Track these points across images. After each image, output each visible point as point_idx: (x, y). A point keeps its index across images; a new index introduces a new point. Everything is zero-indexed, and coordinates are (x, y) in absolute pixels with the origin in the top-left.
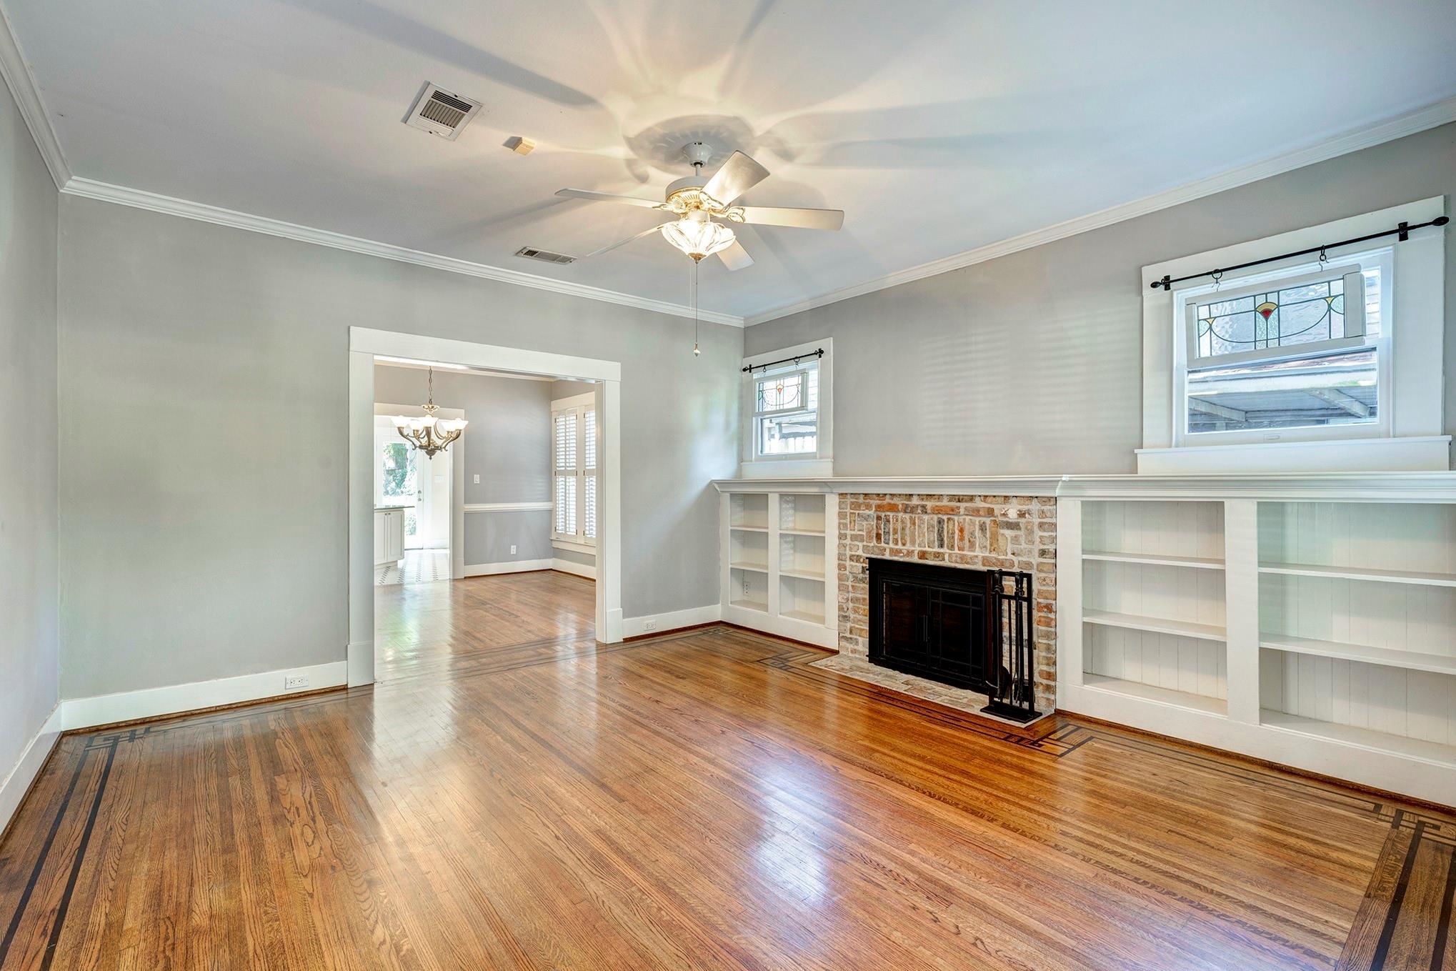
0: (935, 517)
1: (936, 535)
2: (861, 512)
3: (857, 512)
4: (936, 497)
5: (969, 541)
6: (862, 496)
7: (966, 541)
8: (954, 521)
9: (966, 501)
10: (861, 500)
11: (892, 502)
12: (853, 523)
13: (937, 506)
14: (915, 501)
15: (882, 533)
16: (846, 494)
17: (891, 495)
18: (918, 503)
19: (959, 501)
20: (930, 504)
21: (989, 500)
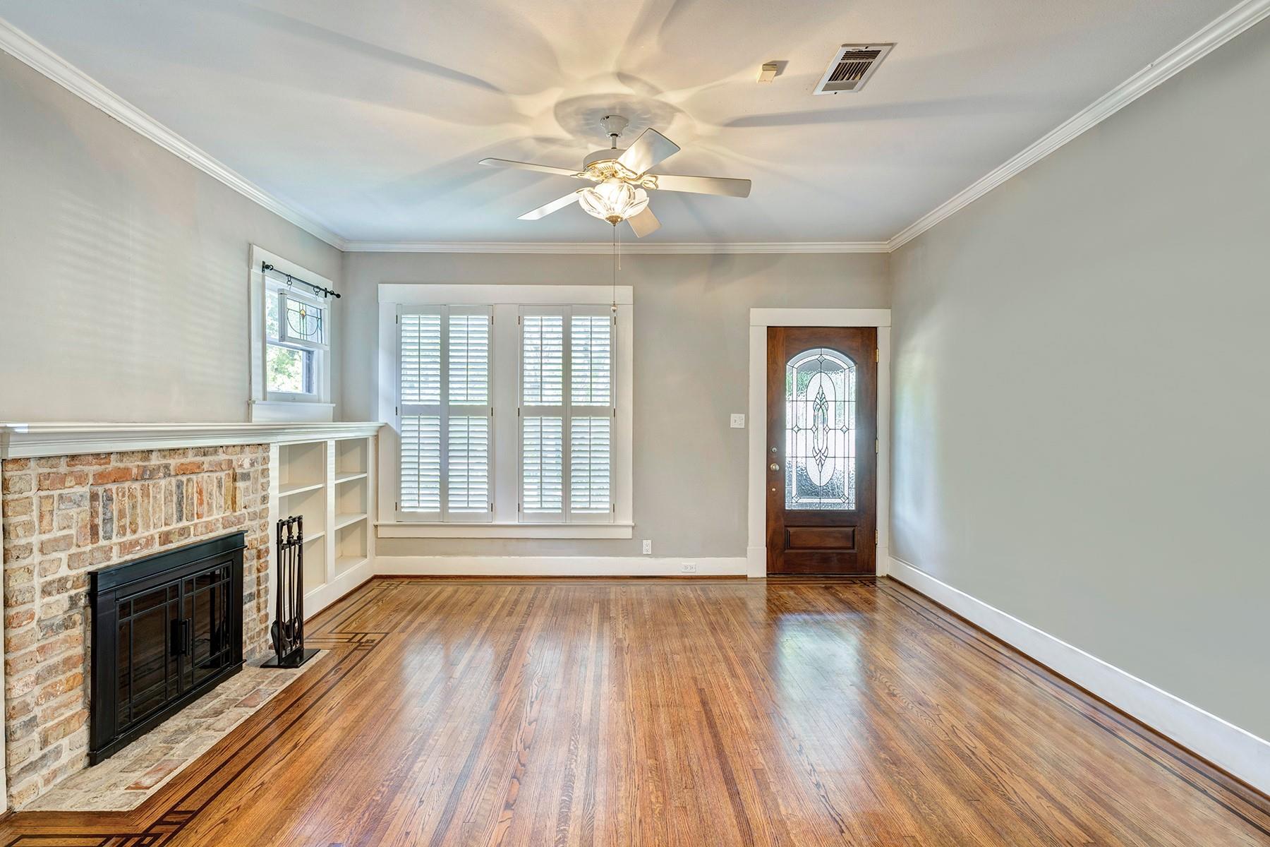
0: (174, 481)
1: (174, 506)
2: (65, 491)
3: (56, 493)
4: (181, 451)
5: (208, 504)
6: (63, 461)
7: (205, 504)
8: (193, 482)
9: (211, 455)
10: (63, 468)
11: (121, 465)
12: (47, 518)
13: (182, 464)
14: (155, 461)
15: (100, 523)
16: (28, 459)
17: (120, 453)
18: (158, 463)
19: (205, 455)
20: (174, 462)
21: (230, 450)
